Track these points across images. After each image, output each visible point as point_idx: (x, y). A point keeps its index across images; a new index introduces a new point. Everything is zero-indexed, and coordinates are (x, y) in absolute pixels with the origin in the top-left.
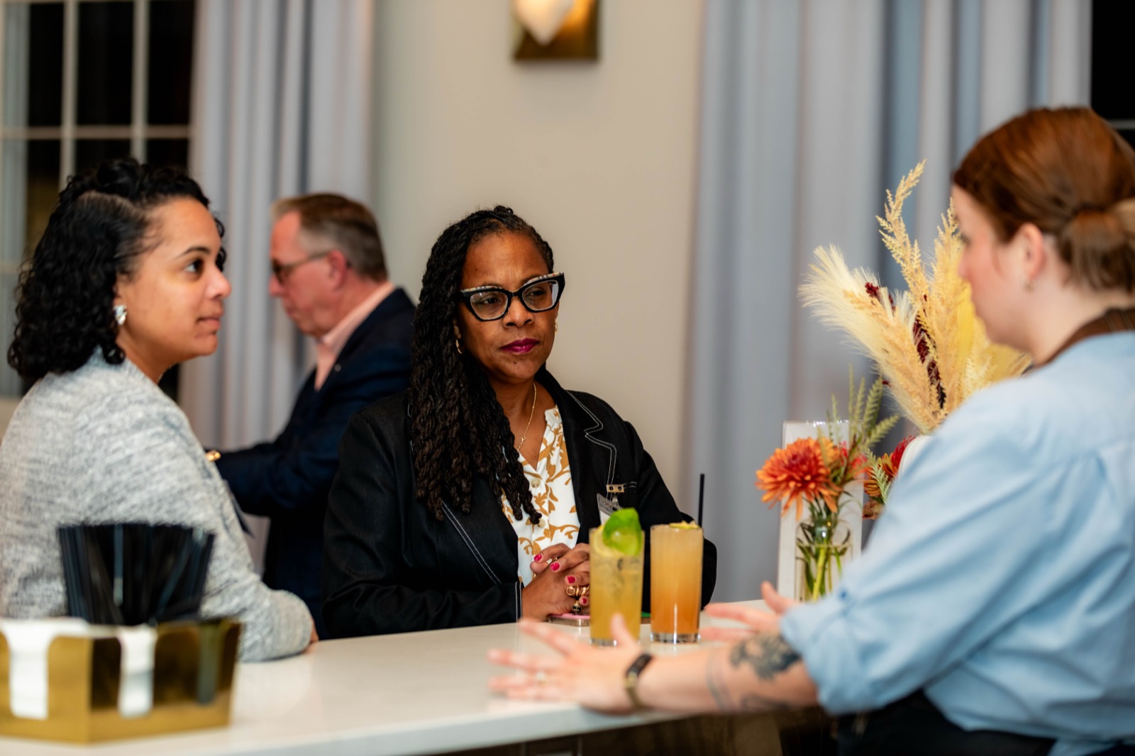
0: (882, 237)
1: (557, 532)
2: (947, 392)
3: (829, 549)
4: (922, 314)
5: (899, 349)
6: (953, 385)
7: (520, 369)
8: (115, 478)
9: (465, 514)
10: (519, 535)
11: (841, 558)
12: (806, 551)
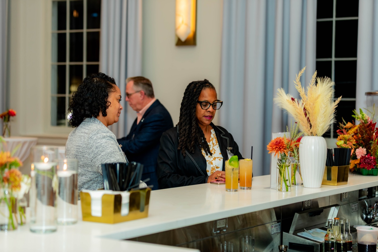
0: (295, 86)
1: (217, 159)
2: (312, 125)
3: (285, 165)
4: (305, 105)
5: (300, 114)
6: (314, 123)
7: (207, 122)
8: (99, 149)
9: (193, 154)
10: (207, 160)
11: (288, 168)
12: (279, 166)
